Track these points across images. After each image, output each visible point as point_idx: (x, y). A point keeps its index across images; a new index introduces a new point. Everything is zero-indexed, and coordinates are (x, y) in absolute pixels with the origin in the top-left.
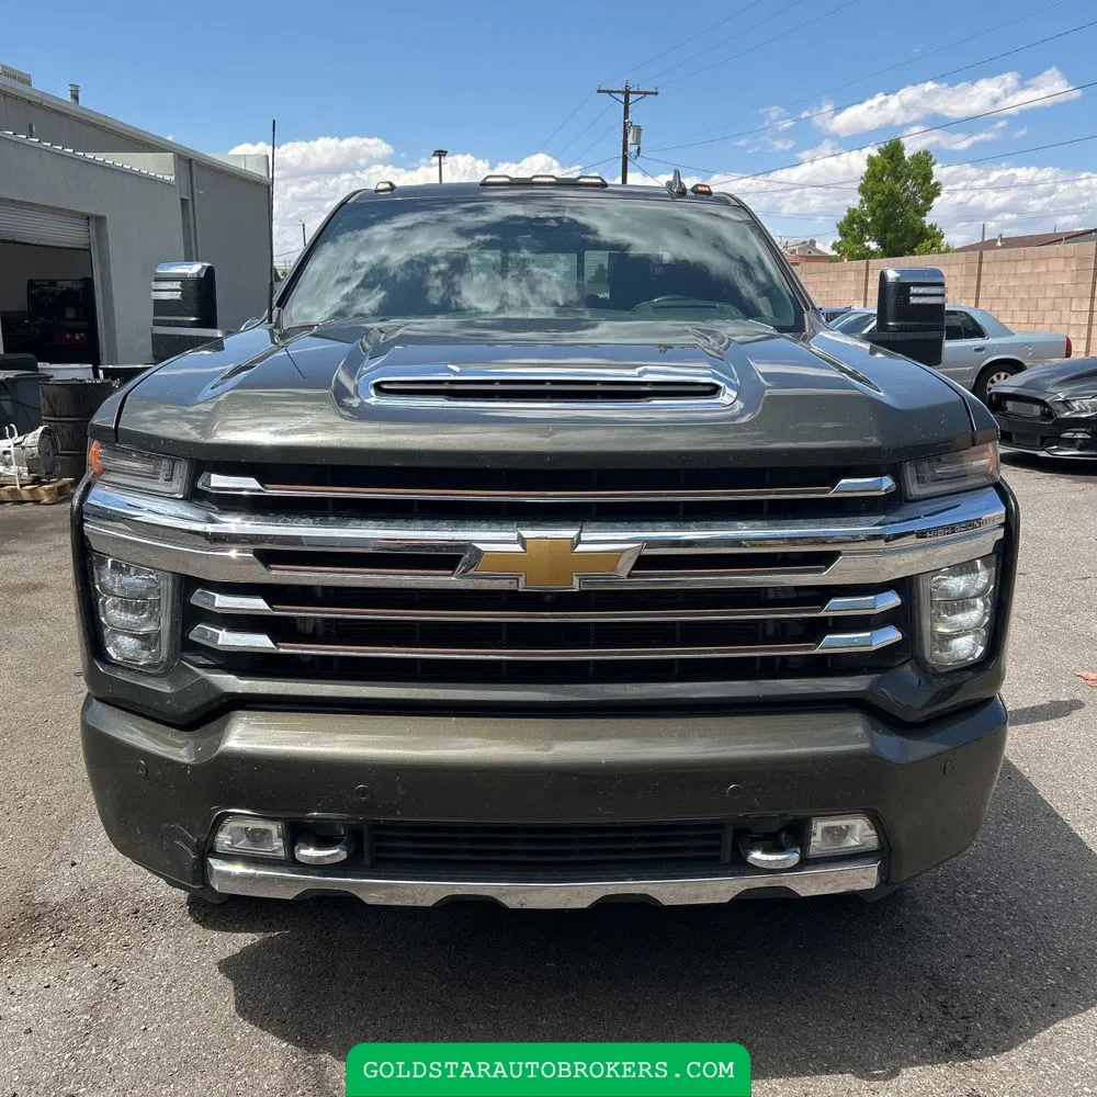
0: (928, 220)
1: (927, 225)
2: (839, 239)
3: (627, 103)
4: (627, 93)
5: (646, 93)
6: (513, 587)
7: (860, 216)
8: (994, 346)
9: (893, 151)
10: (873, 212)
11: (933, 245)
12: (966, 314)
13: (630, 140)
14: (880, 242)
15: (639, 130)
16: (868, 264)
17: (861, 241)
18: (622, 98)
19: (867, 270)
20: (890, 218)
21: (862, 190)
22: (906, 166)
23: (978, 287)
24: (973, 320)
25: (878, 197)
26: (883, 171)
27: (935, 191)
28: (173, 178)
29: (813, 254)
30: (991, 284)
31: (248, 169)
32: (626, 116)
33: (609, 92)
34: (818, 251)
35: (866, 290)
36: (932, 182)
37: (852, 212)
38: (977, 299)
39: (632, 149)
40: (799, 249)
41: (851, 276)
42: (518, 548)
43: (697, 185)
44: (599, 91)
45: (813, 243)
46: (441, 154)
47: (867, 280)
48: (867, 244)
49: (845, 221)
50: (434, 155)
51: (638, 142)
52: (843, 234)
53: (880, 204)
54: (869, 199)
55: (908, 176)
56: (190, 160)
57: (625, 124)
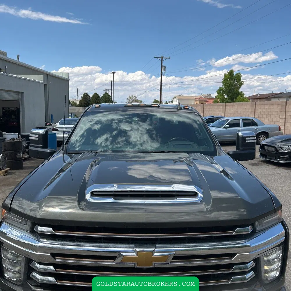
0: (240, 90)
1: (240, 92)
2: (217, 95)
3: (162, 61)
4: (162, 58)
5: (167, 58)
6: (133, 266)
7: (223, 90)
8: (260, 128)
9: (231, 73)
10: (226, 88)
11: (241, 97)
12: (252, 119)
13: (163, 70)
14: (228, 96)
15: (165, 67)
16: (225, 104)
17: (223, 95)
18: (161, 59)
19: (225, 106)
20: (230, 90)
21: (223, 82)
22: (235, 77)
23: (255, 111)
24: (254, 121)
25: (227, 85)
26: (229, 78)
27: (242, 84)
28: (42, 81)
29: (210, 98)
30: (258, 111)
31: (63, 76)
32: (162, 64)
33: (158, 58)
34: (211, 97)
35: (225, 111)
36: (241, 81)
37: (220, 88)
38: (255, 114)
39: (163, 72)
40: (207, 96)
41: (221, 107)
42: (135, 254)
43: (184, 107)
44: (155, 58)
45: (210, 95)
46: (114, 73)
47: (225, 108)
48: (224, 96)
49: (219, 90)
50: (112, 73)
51: (165, 70)
52: (218, 93)
53: (228, 86)
54: (225, 85)
55: (235, 79)
56: (48, 74)
57: (162, 66)
